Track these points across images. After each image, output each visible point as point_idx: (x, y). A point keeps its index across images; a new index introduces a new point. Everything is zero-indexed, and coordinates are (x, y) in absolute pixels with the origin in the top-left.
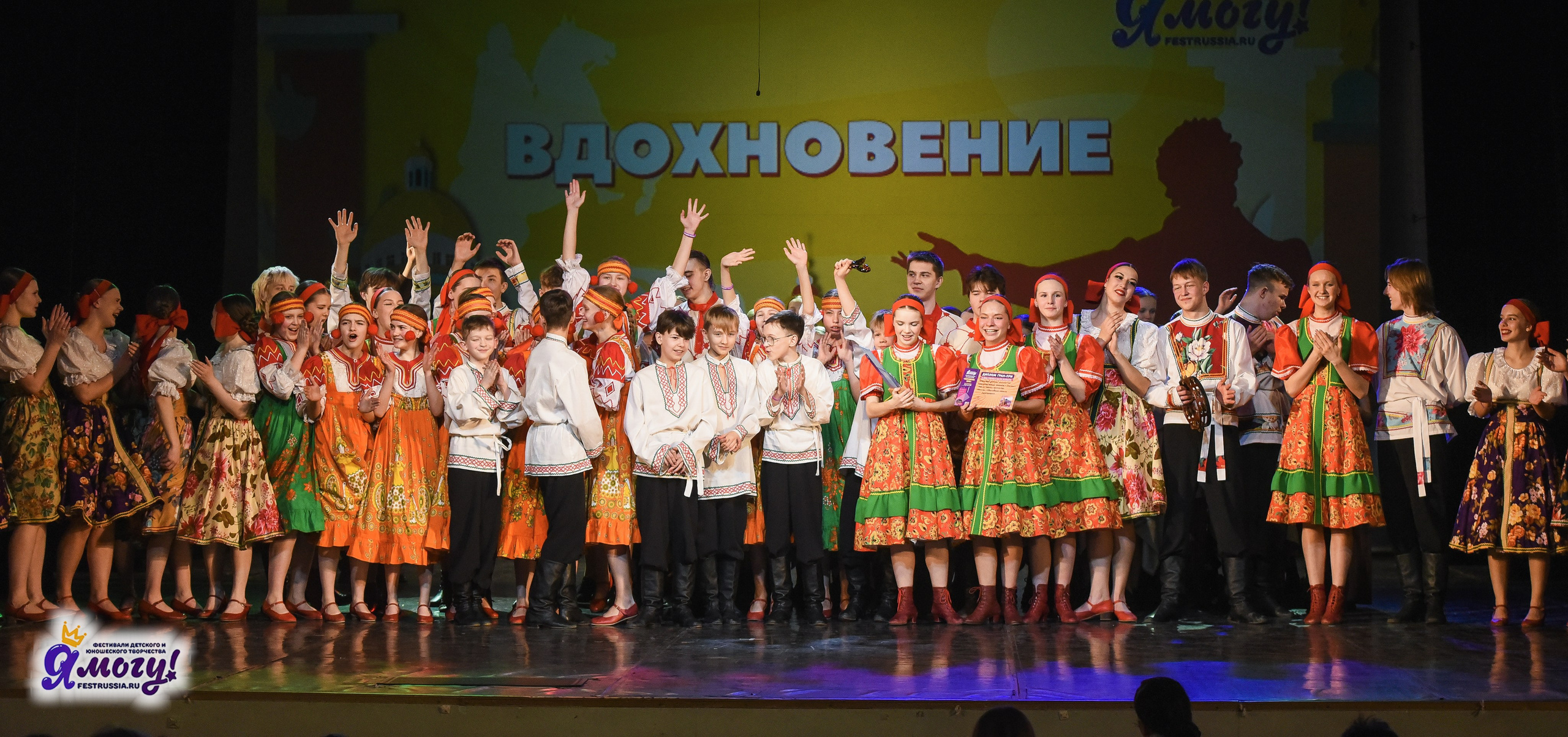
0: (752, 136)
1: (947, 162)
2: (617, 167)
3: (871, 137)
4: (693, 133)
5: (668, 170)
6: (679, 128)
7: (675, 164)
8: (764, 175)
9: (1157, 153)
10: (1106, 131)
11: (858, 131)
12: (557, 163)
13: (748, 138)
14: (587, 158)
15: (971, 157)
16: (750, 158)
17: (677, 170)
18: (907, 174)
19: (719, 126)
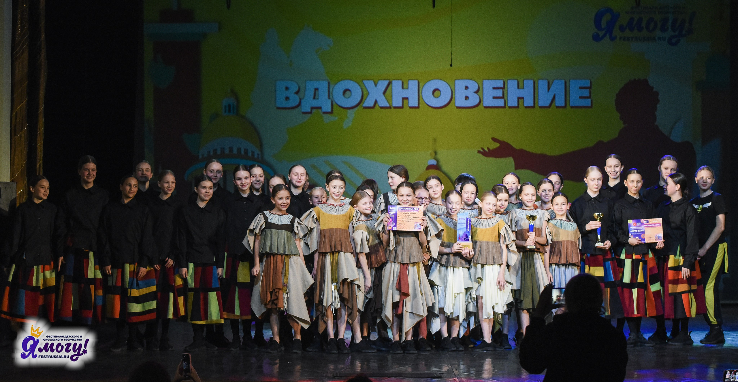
0: (404, 87)
1: (506, 102)
2: (334, 103)
3: (467, 88)
4: (374, 85)
5: (361, 104)
6: (366, 83)
7: (364, 102)
8: (411, 107)
9: (615, 97)
10: (589, 85)
11: (460, 85)
12: (303, 101)
13: (403, 88)
14: (318, 99)
15: (519, 98)
16: (404, 99)
17: (365, 105)
18: (486, 107)
19: (387, 82)
